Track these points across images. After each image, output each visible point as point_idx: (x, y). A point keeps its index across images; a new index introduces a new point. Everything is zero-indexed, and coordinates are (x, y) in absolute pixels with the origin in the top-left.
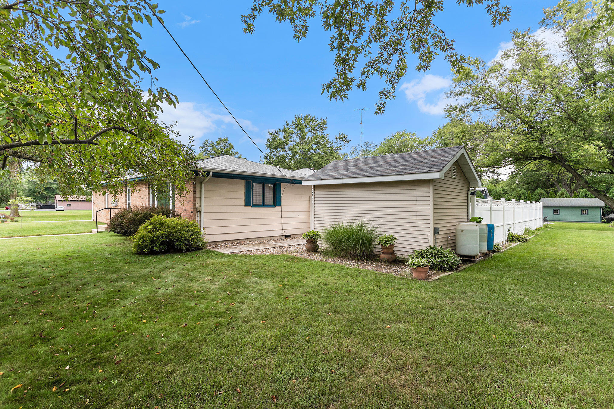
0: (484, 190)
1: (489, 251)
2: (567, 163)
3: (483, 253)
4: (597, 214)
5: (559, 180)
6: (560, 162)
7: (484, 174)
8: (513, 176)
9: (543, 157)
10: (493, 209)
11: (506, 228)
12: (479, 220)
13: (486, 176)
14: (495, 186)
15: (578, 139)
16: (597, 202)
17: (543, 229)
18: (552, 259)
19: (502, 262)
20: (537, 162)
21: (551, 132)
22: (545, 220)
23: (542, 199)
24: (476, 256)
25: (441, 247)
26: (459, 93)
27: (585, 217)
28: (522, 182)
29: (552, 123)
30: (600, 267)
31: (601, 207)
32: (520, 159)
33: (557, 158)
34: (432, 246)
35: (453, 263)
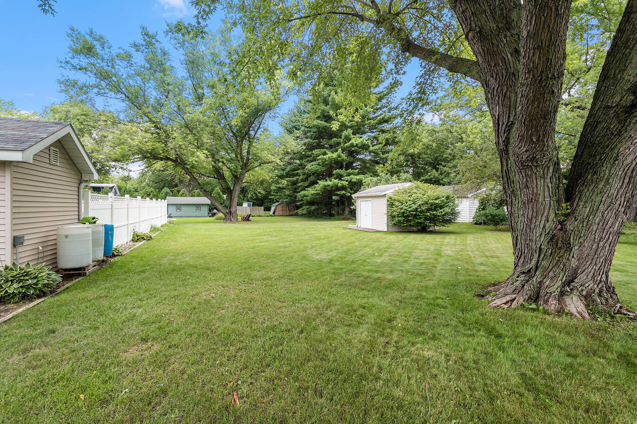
0: (113, 187)
1: (107, 257)
2: (186, 166)
3: (98, 261)
4: (205, 210)
5: (181, 181)
6: (181, 164)
7: (113, 169)
8: (143, 174)
9: (167, 159)
10: (114, 207)
11: (131, 228)
12: (93, 221)
13: (115, 172)
14: (126, 183)
15: (194, 146)
16: (205, 200)
17: (167, 226)
18: (171, 254)
19: (121, 267)
20: (162, 162)
21: (173, 136)
22: (170, 217)
23: (167, 197)
24: (88, 266)
25: (28, 264)
26: (78, 67)
27: (198, 213)
28: (151, 181)
29: (175, 129)
30: (206, 256)
31: (208, 205)
32: (148, 157)
33: (179, 161)
34: (10, 265)
35: (45, 285)
